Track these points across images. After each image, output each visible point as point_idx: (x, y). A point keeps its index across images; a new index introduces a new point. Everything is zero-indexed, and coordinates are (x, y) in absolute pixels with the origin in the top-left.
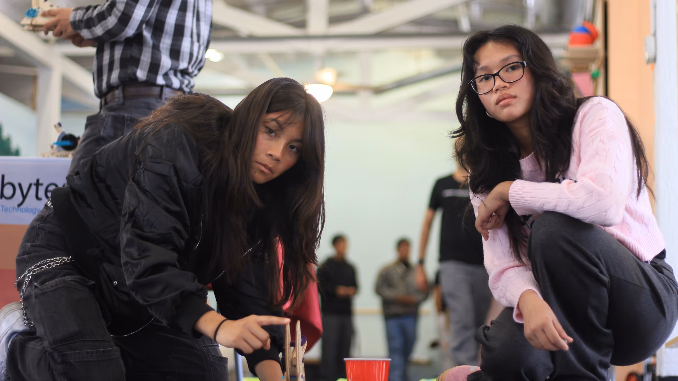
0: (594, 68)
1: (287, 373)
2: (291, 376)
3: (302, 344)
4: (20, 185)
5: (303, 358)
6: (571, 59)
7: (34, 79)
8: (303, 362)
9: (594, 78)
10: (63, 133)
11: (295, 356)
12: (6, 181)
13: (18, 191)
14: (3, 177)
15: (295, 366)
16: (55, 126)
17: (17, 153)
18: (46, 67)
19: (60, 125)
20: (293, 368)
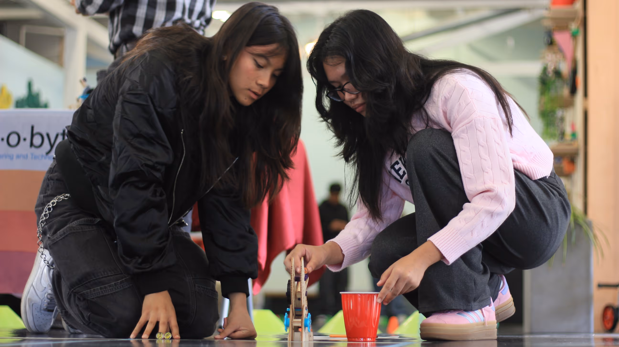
0: (574, 26)
1: (292, 305)
2: (295, 308)
3: (305, 280)
4: (48, 135)
5: (306, 292)
6: (554, 19)
7: (61, 39)
8: (306, 295)
9: (574, 36)
10: (88, 88)
11: (299, 290)
12: (35, 131)
13: (46, 140)
14: (33, 128)
15: (300, 299)
16: (81, 81)
17: (46, 106)
18: (71, 27)
19: (85, 80)
20: (297, 301)
